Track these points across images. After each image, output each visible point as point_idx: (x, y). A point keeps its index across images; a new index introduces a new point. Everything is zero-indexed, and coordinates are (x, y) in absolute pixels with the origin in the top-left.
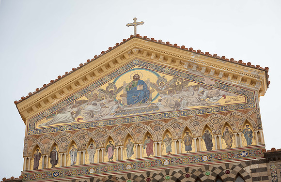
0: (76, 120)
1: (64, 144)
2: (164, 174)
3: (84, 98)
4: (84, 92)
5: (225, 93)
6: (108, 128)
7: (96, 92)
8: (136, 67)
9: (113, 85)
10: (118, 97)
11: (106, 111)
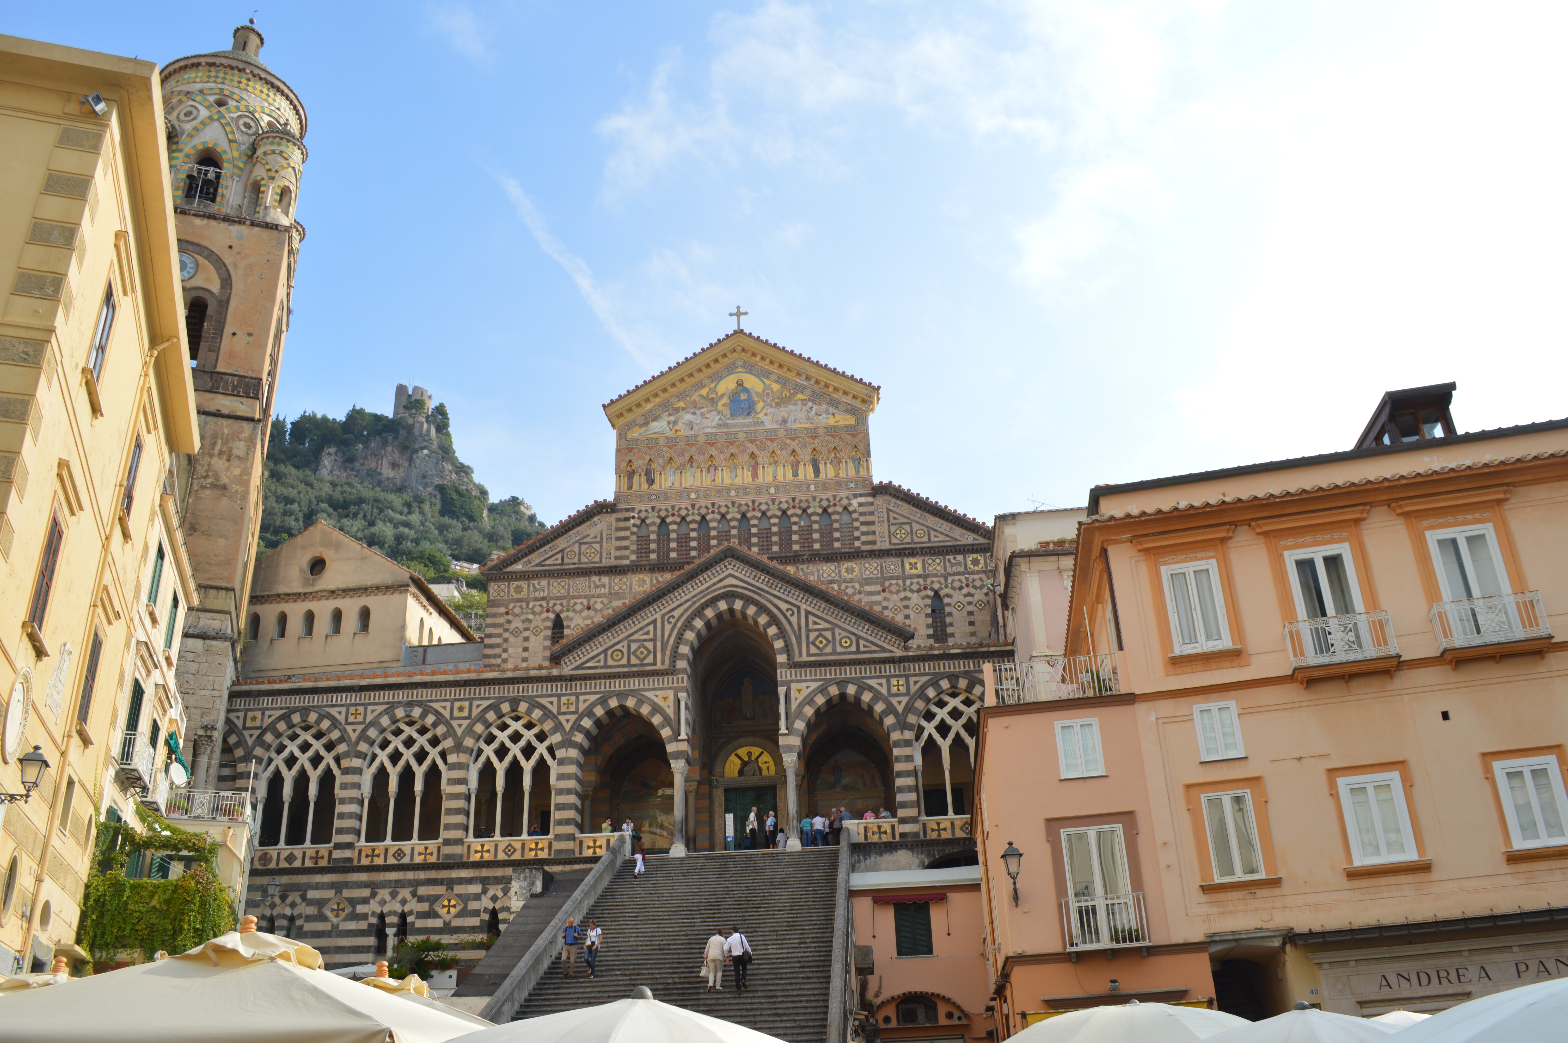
0: (674, 431)
1: (661, 461)
2: (770, 503)
3: (681, 404)
4: (682, 396)
5: (834, 411)
6: (710, 444)
7: (695, 397)
8: (740, 370)
9: (714, 390)
10: (720, 407)
11: (707, 422)
